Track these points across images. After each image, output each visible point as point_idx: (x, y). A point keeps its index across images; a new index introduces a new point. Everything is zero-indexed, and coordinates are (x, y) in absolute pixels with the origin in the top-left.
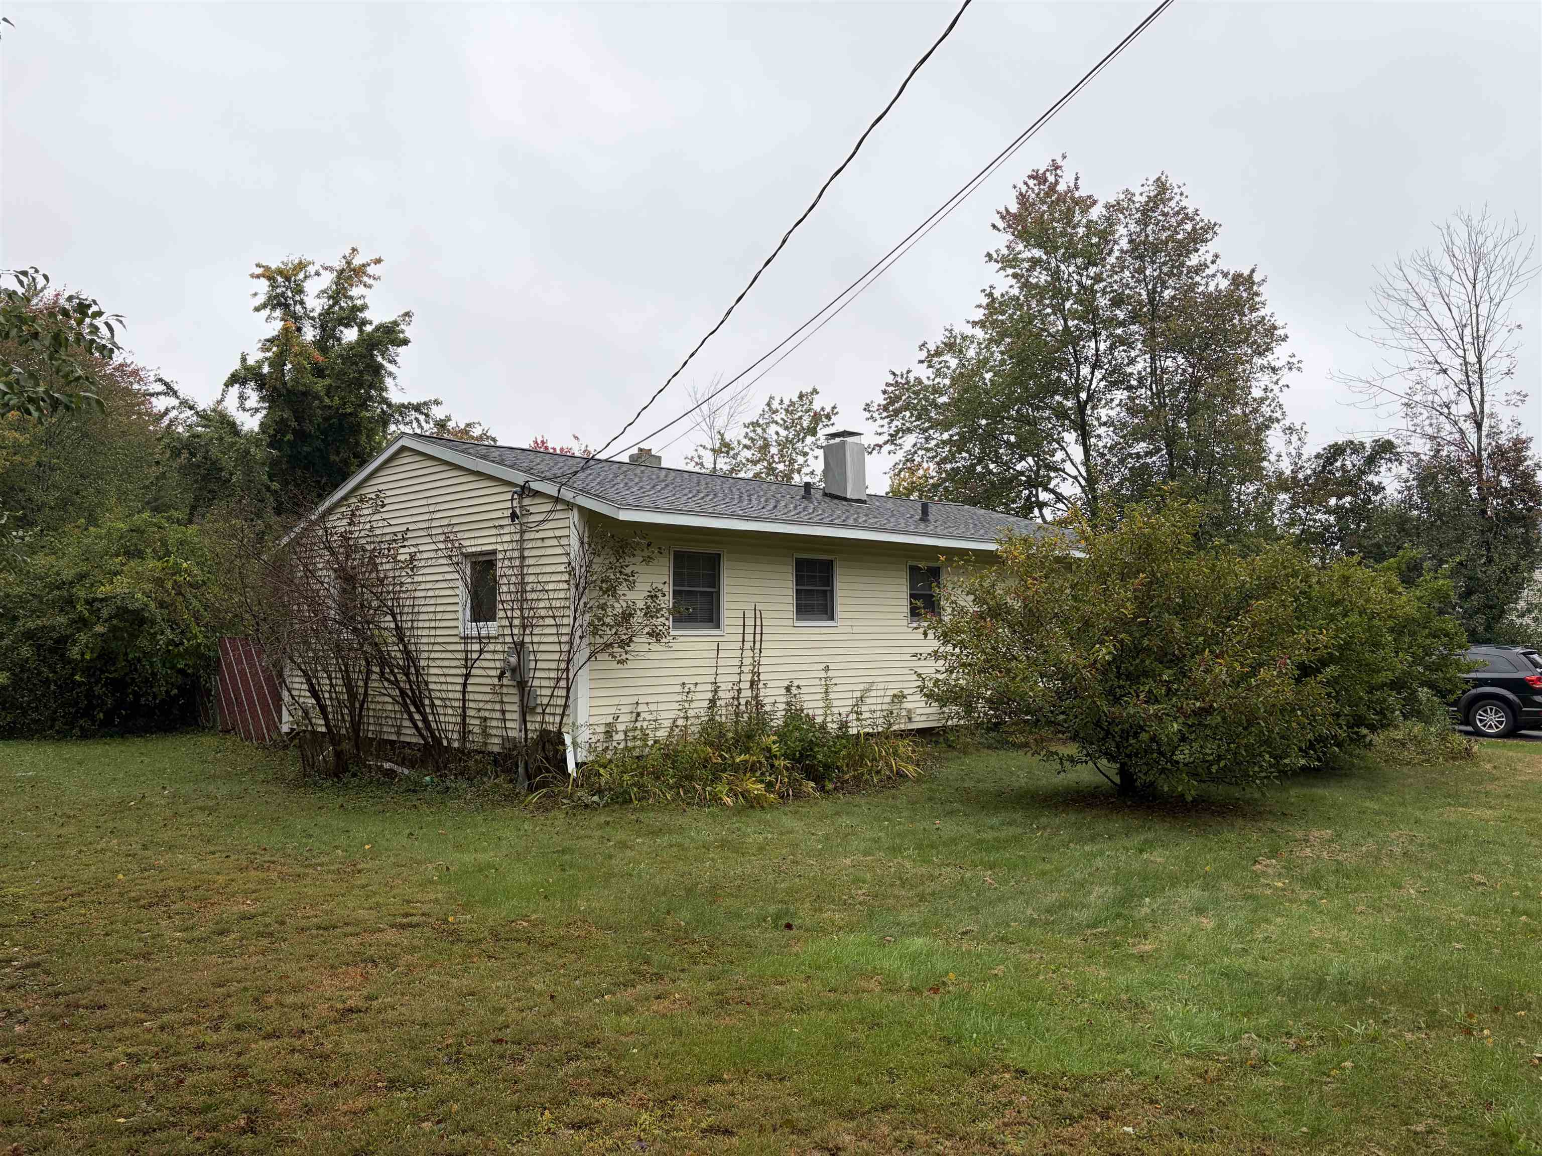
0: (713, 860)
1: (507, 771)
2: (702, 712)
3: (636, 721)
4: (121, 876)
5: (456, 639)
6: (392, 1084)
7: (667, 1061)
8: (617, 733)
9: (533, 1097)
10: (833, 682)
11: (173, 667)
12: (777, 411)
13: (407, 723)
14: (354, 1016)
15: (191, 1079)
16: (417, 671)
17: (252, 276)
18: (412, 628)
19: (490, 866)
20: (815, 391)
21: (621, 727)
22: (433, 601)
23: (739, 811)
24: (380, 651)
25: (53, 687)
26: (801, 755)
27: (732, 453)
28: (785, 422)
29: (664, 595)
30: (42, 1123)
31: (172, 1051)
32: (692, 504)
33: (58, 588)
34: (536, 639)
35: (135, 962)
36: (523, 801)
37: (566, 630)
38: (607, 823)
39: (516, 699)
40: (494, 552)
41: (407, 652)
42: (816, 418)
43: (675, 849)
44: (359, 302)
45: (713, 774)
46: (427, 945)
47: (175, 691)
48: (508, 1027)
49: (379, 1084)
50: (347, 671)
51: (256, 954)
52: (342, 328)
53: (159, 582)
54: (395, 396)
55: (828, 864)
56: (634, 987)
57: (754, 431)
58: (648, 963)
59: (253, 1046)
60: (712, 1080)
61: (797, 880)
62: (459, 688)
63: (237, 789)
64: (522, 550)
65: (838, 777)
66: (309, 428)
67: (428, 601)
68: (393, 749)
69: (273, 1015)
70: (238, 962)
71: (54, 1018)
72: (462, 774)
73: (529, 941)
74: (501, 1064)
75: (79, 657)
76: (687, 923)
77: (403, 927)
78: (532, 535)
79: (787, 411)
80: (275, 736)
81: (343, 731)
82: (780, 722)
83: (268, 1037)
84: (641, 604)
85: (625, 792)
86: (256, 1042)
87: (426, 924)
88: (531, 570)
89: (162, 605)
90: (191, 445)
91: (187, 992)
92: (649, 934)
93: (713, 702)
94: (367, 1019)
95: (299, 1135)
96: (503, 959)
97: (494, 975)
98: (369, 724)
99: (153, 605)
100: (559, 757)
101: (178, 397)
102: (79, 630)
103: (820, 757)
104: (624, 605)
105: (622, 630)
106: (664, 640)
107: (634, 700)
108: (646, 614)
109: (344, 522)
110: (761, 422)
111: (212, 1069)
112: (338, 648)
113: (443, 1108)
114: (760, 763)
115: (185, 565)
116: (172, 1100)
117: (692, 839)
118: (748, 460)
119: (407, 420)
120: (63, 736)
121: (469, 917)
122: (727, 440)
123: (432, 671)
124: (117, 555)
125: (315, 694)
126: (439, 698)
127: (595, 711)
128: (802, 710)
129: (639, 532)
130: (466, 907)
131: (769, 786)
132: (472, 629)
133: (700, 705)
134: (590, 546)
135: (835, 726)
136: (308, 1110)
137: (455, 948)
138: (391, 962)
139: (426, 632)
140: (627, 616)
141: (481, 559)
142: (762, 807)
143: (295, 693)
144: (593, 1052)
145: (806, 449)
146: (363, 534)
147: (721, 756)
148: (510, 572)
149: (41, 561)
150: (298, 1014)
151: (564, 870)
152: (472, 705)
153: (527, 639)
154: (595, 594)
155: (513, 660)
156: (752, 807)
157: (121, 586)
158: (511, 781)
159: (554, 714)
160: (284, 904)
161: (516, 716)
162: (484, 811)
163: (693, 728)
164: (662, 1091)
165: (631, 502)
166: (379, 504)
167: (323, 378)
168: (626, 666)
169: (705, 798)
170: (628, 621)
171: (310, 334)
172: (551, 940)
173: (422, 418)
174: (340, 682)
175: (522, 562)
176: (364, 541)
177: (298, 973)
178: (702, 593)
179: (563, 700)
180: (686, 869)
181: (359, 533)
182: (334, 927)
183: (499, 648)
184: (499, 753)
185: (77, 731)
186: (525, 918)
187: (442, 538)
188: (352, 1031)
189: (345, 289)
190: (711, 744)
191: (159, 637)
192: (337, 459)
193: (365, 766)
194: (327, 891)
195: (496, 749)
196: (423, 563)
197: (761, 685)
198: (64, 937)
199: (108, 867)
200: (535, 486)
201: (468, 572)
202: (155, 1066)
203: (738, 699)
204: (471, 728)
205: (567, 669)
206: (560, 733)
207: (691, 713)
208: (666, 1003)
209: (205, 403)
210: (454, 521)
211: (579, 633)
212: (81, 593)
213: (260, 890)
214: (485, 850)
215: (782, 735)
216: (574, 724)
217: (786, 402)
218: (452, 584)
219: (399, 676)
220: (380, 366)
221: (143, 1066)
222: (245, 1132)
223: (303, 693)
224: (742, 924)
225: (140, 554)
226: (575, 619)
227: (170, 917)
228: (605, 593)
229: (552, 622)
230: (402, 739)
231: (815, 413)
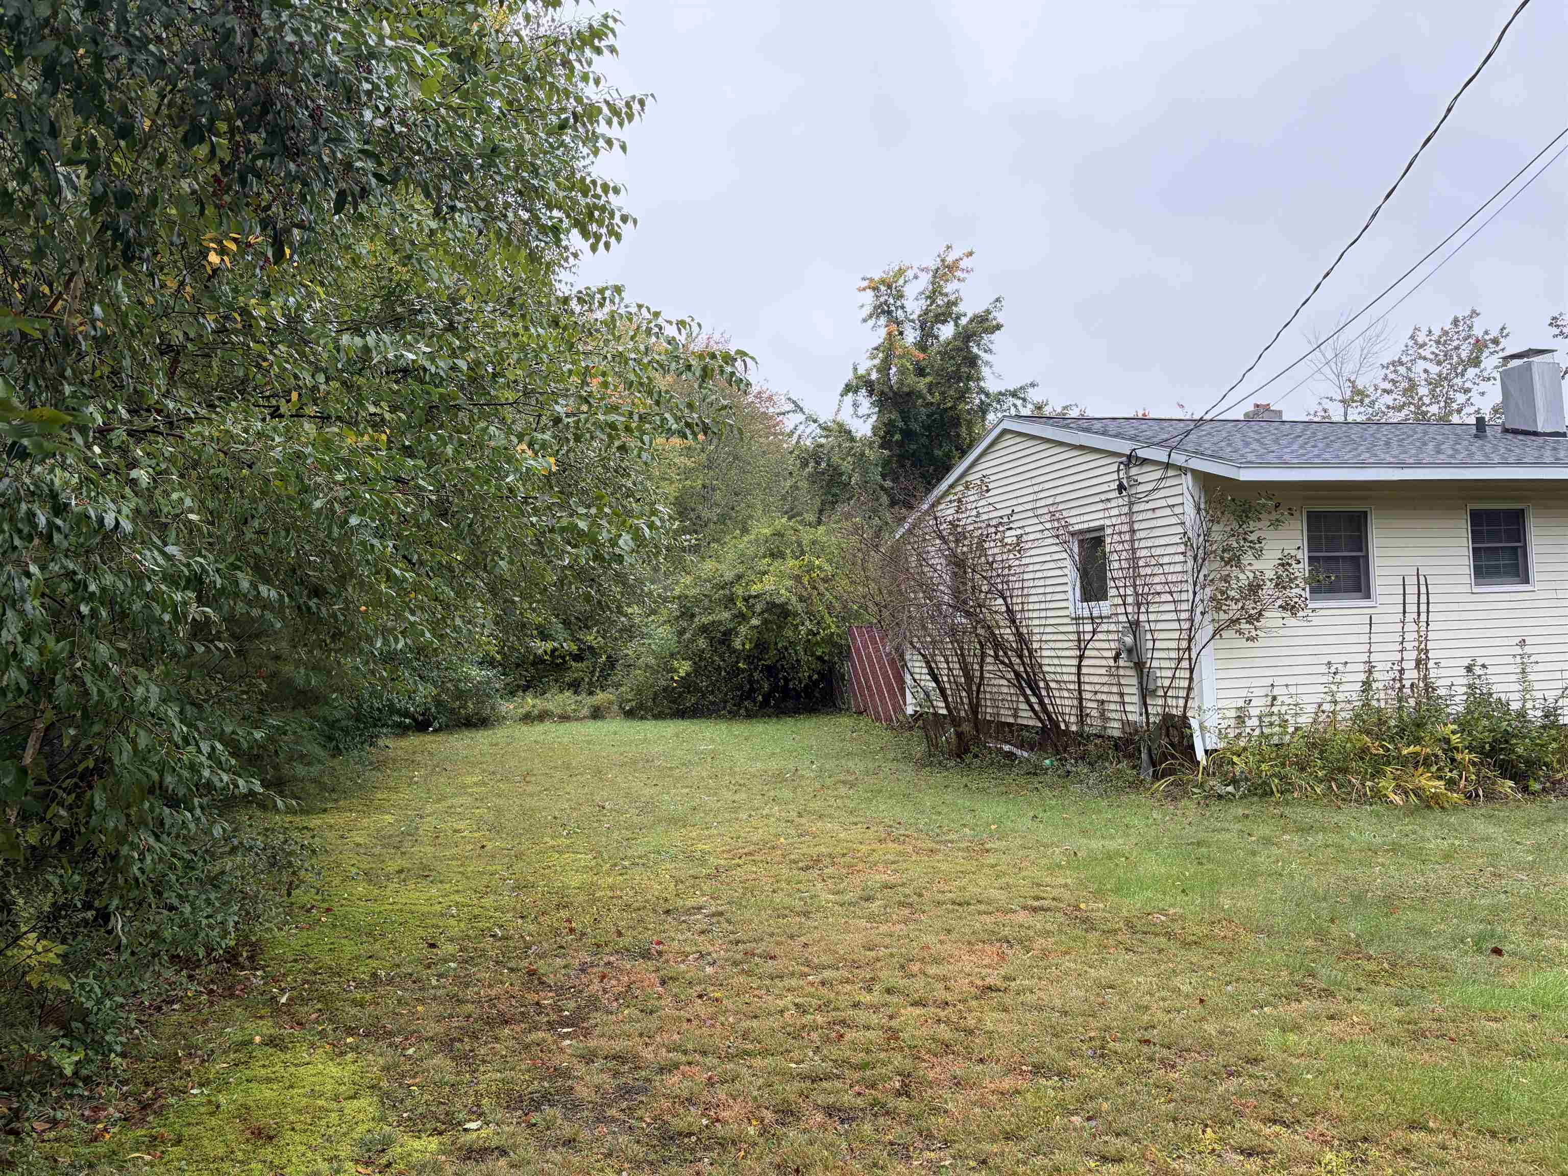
0: (1383, 865)
1: (1130, 756)
2: (1355, 696)
3: (1272, 705)
4: (782, 840)
5: (1067, 621)
6: (1038, 1070)
7: (1353, 1095)
8: (1250, 717)
9: (1190, 1109)
10: (1533, 659)
11: (813, 655)
12: (1425, 344)
13: (1024, 706)
14: (994, 994)
15: (850, 1035)
16: (1030, 651)
17: (860, 290)
18: (1023, 610)
19: (1119, 854)
20: (1474, 313)
21: (1254, 712)
22: (1042, 582)
23: (1411, 812)
24: (993, 633)
25: (723, 673)
26: (1493, 748)
27: (1367, 401)
28: (1437, 355)
29: (1299, 562)
30: (730, 1058)
31: (832, 1006)
32: (1327, 456)
33: (723, 588)
34: (1152, 617)
35: (798, 919)
36: (1149, 789)
37: (1185, 606)
38: (1247, 816)
39: (1134, 681)
40: (1102, 528)
41: (1019, 634)
42: (1479, 346)
43: (1331, 850)
44: (952, 298)
45: (1374, 767)
46: (1060, 931)
47: (815, 677)
48: (1154, 1027)
49: (1024, 1068)
50: (962, 655)
51: (899, 922)
52: (939, 326)
53: (798, 579)
54: (992, 384)
55: (1544, 880)
56: (1300, 1002)
57: (1395, 371)
58: (1313, 975)
59: (902, 1011)
60: (1413, 1126)
61: (1503, 896)
62: (1074, 670)
63: (871, 766)
64: (1131, 523)
65: (1548, 777)
66: (915, 427)
67: (1037, 583)
68: (1011, 732)
69: (919, 983)
70: (883, 928)
71: (735, 963)
72: (1083, 758)
73: (1169, 935)
74: (1150, 1066)
75: (741, 647)
76: (1358, 935)
77: (1035, 910)
78: (1143, 507)
79: (1438, 342)
80: (901, 718)
81: (963, 714)
82: (1461, 709)
83: (915, 1004)
84: (1270, 574)
85: (1264, 783)
86: (905, 1007)
87: (1058, 909)
88: (1143, 544)
89: (801, 599)
90: (816, 455)
91: (842, 952)
92: (1310, 943)
93: (1367, 685)
94: (1008, 1000)
95: (950, 1106)
96: (1142, 953)
97: (1132, 969)
98: (986, 706)
99: (794, 599)
100: (1185, 743)
101: (804, 413)
102: (740, 623)
103: (1520, 750)
104: (1251, 575)
105: (1249, 604)
106: (1301, 614)
107: (1269, 681)
108: (1277, 585)
109: (952, 511)
110: (1404, 359)
111: (868, 1028)
112: (953, 631)
113: (1091, 1105)
114: (1436, 756)
115: (817, 562)
116: (834, 1052)
117: (1354, 840)
118: (1388, 407)
119: (1005, 407)
120: (733, 715)
121: (1101, 906)
122: (1360, 387)
123: (1045, 653)
124: (765, 557)
125: (935, 679)
126: (1053, 681)
127: (1222, 694)
128: (1491, 694)
129: (1263, 493)
130: (1099, 894)
131: (1451, 784)
132: (1084, 610)
133: (1351, 688)
134: (1207, 512)
135: (1539, 713)
136: (958, 1083)
137: (1090, 936)
138: (1025, 944)
139: (1035, 614)
140: (1254, 588)
141: (1088, 536)
142: (1442, 808)
143: (917, 677)
144: (1257, 1070)
145: (1468, 385)
146: (969, 520)
147: (1382, 746)
148: (1120, 547)
149: (709, 566)
150: (941, 985)
151: (1200, 864)
152: (1087, 687)
153: (1143, 618)
154: (1216, 565)
155: (1129, 640)
156: (1429, 807)
157: (767, 585)
158: (1134, 767)
159: (1177, 697)
160: (920, 877)
161: (1135, 699)
162: (1108, 797)
163: (1343, 714)
164: (1349, 1129)
165: (1254, 459)
166: (984, 489)
167: (924, 376)
168: (1256, 644)
169: (1365, 794)
170: (1255, 593)
171: (911, 336)
172: (1194, 938)
173: (1019, 403)
174: (957, 666)
175: (1132, 536)
176: (971, 528)
177: (938, 946)
178: (1344, 558)
179: (1187, 682)
180: (1349, 873)
181: (966, 520)
182: (969, 904)
183: (1113, 627)
184: (1120, 738)
185: (742, 711)
186: (1162, 911)
187: (1048, 517)
188: (993, 1009)
189: (940, 287)
190: (1368, 733)
191: (801, 628)
192: (940, 453)
193: (985, 747)
194: (959, 868)
195: (1117, 734)
196: (1029, 545)
197: (1431, 664)
198: (741, 891)
199: (772, 830)
200: (1142, 453)
201: (1076, 550)
202: (820, 1019)
203: (1401, 680)
204: (1088, 711)
205: (1189, 648)
206: (1185, 717)
207: (1340, 697)
208: (1342, 1025)
209: (825, 416)
210: (1059, 499)
211: (1199, 610)
212: (739, 591)
213: (898, 862)
214: (1112, 838)
215: (1465, 725)
216: (1199, 707)
217: (1437, 332)
218: (1060, 564)
219: (1013, 659)
220: (977, 357)
221: (809, 1017)
222: (900, 1095)
223: (923, 677)
224: (1431, 943)
225: (781, 555)
226: (1195, 593)
227: (823, 880)
228: (1227, 563)
229: (1168, 597)
230: (1020, 721)
231: (1478, 341)
